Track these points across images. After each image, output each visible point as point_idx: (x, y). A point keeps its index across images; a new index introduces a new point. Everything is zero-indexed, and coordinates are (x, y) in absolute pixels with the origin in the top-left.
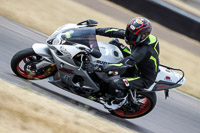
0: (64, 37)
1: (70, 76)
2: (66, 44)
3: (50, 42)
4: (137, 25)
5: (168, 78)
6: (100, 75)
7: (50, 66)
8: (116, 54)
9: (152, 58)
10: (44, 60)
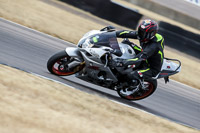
1: (97, 72)
2: (94, 47)
3: (80, 46)
5: (168, 67)
6: (119, 69)
7: (79, 65)
9: (160, 52)
10: (74, 60)
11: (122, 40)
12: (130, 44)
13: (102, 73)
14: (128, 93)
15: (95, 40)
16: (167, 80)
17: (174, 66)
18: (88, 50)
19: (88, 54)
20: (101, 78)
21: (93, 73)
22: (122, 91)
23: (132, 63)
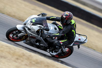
0: (31, 22)
2: (32, 25)
3: (25, 24)
4: (66, 15)
8: (55, 29)
9: (73, 31)
10: (21, 32)
12: (56, 24)
14: (54, 54)
15: (33, 21)
18: (29, 26)
19: (29, 29)
20: (38, 44)
21: (33, 40)
23: (55, 36)
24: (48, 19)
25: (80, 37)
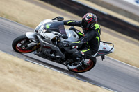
2: (47, 32)
5: (104, 48)
6: (66, 49)
7: (36, 45)
8: (75, 36)
9: (97, 37)
10: (32, 41)
11: (70, 27)
12: (75, 30)
13: (54, 51)
14: (73, 67)
15: (48, 27)
16: (103, 58)
17: (108, 47)
18: (42, 34)
19: (42, 37)
20: (53, 55)
21: (46, 51)
22: (69, 66)
23: (75, 45)
24: (66, 23)
25: (105, 46)
